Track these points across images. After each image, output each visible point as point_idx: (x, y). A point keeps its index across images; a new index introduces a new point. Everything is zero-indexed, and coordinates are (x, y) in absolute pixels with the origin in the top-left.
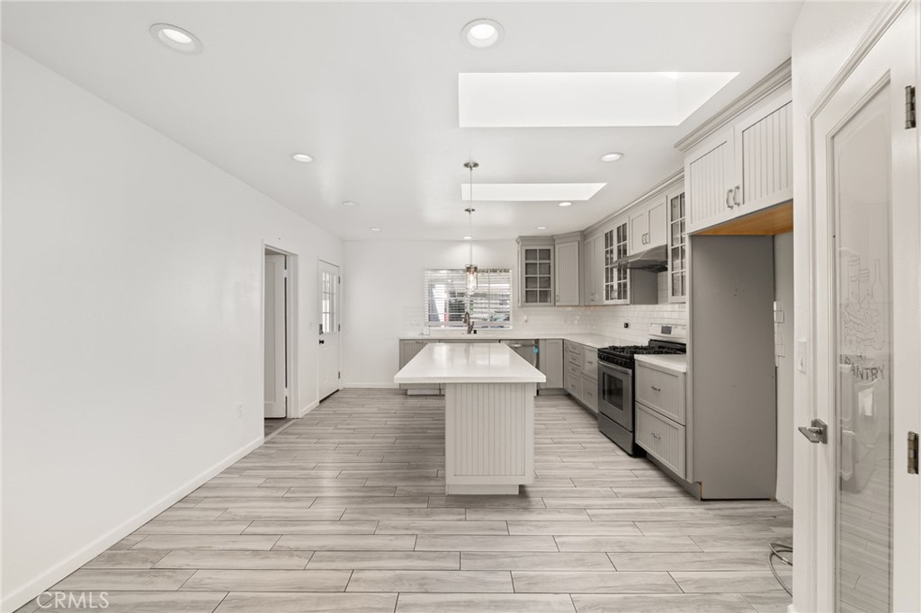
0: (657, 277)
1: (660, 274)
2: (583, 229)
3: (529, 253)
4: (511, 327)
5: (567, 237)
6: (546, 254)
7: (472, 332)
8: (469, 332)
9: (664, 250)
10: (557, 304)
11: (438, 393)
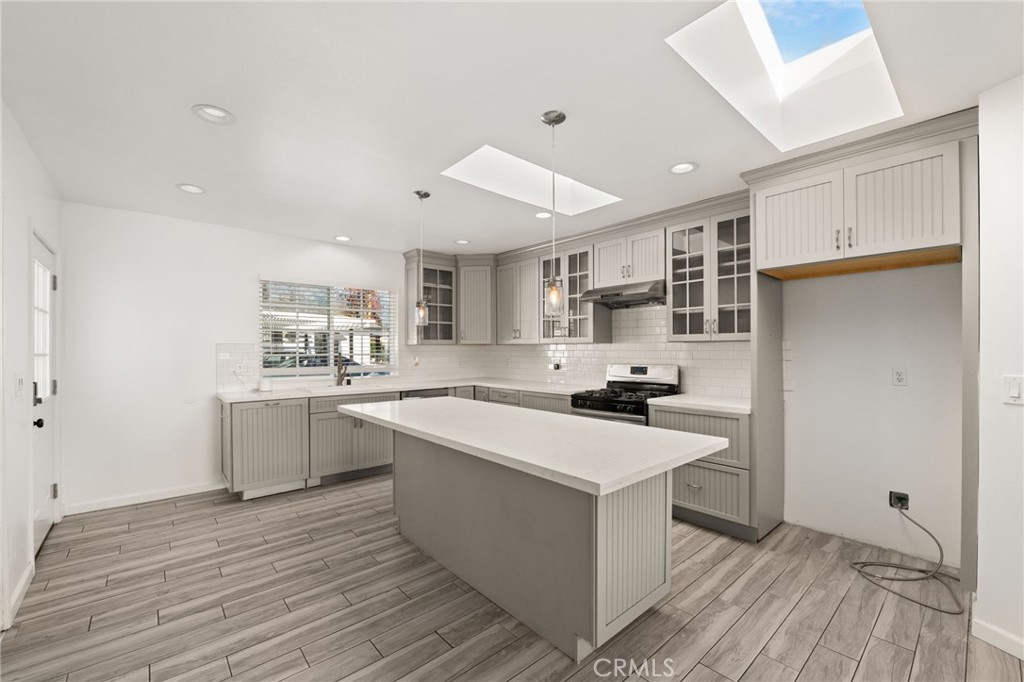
0: (611, 314)
1: (614, 311)
2: (497, 252)
3: (429, 274)
4: (397, 374)
5: (476, 259)
6: (446, 276)
7: (344, 382)
8: (339, 383)
9: (661, 286)
10: (462, 342)
11: (303, 486)
